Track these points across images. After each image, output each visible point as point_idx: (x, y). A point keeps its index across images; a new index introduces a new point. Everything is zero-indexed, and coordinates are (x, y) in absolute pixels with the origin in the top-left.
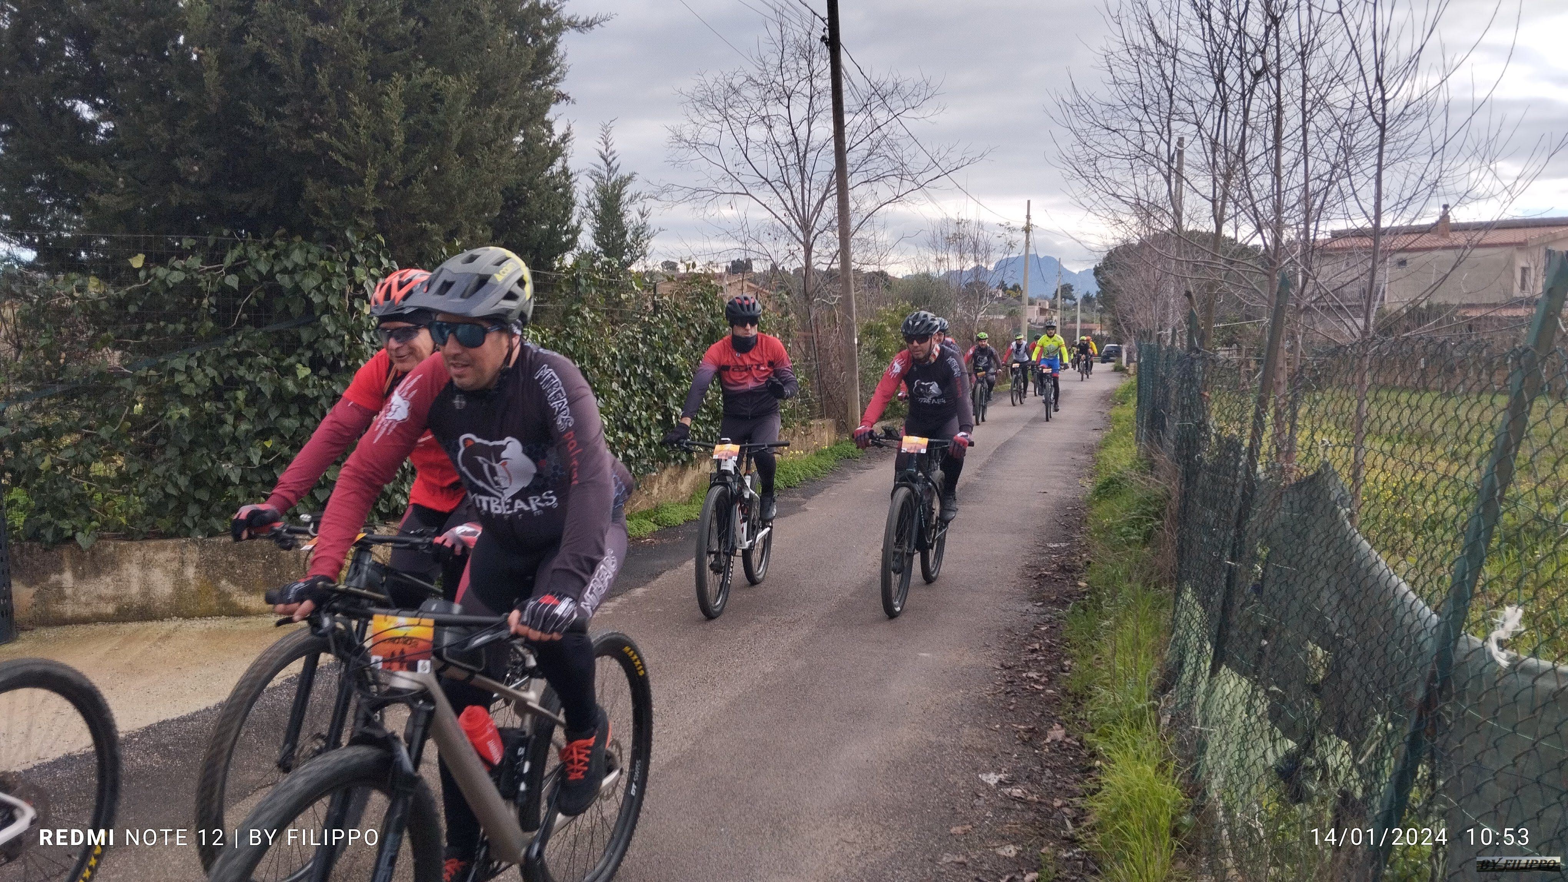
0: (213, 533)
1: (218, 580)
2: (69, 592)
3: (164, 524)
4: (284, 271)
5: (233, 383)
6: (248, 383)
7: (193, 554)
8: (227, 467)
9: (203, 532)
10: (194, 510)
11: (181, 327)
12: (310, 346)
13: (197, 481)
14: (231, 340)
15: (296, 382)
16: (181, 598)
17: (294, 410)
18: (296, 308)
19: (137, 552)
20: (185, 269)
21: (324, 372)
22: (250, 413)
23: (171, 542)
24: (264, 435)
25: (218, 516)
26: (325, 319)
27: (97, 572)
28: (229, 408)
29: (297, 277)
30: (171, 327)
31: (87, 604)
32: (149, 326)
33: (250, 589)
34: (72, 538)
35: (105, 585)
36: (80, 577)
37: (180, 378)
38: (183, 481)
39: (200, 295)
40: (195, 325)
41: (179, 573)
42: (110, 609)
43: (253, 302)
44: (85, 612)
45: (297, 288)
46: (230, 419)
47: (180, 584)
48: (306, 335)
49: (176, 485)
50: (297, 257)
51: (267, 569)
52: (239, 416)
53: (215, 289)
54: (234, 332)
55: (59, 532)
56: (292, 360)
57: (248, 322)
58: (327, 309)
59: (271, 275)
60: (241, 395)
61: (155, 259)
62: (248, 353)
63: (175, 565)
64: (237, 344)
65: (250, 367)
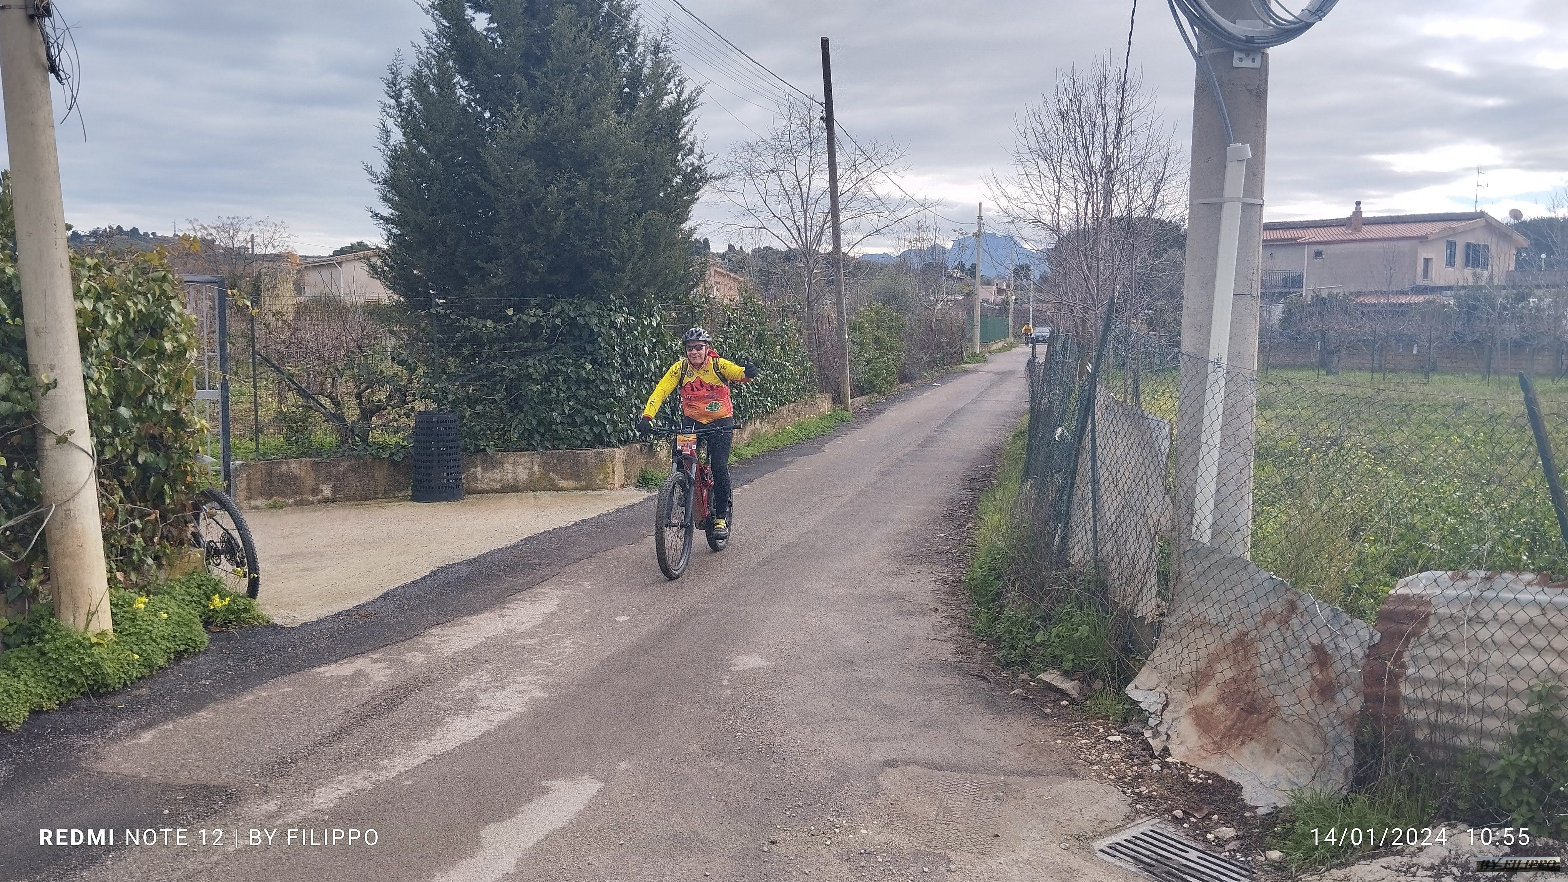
0: (547, 448)
1: (549, 472)
2: (479, 477)
3: (523, 444)
4: (580, 315)
5: (557, 372)
6: (563, 372)
7: (537, 459)
8: (555, 414)
9: (543, 448)
10: (537, 437)
11: (530, 344)
12: (591, 353)
13: (540, 423)
14: (553, 350)
15: (586, 372)
16: (532, 481)
17: (583, 386)
18: (585, 335)
19: (511, 457)
20: (535, 315)
21: (597, 366)
22: (564, 387)
23: (527, 453)
24: (569, 399)
25: (548, 440)
26: (599, 339)
27: (493, 467)
28: (553, 385)
29: (587, 319)
30: (526, 344)
31: (488, 484)
32: (516, 344)
33: (564, 478)
34: (484, 450)
35: (496, 474)
36: (485, 470)
37: (531, 370)
38: (534, 422)
39: (542, 328)
40: (537, 344)
41: (530, 468)
42: (498, 486)
43: (564, 331)
44: (487, 487)
45: (586, 323)
46: (554, 391)
47: (531, 474)
48: (589, 348)
49: (531, 424)
50: (587, 308)
51: (572, 467)
52: (558, 389)
53: (550, 325)
54: (555, 346)
55: (477, 446)
56: (583, 361)
57: (561, 341)
58: (600, 334)
59: (575, 318)
60: (560, 379)
61: (518, 310)
62: (561, 358)
63: (529, 464)
64: (557, 353)
65: (563, 365)
